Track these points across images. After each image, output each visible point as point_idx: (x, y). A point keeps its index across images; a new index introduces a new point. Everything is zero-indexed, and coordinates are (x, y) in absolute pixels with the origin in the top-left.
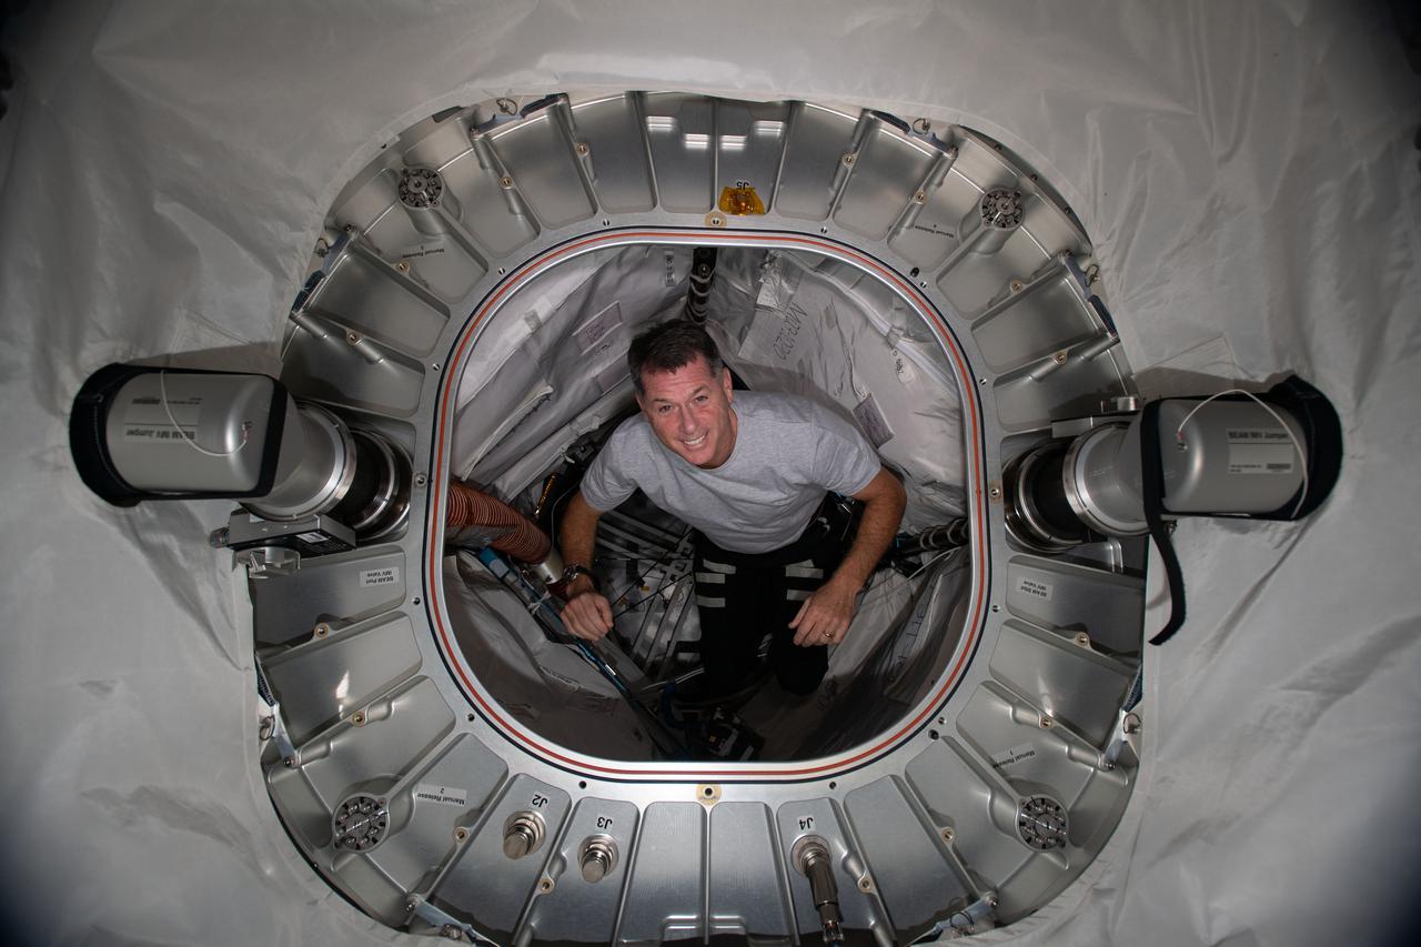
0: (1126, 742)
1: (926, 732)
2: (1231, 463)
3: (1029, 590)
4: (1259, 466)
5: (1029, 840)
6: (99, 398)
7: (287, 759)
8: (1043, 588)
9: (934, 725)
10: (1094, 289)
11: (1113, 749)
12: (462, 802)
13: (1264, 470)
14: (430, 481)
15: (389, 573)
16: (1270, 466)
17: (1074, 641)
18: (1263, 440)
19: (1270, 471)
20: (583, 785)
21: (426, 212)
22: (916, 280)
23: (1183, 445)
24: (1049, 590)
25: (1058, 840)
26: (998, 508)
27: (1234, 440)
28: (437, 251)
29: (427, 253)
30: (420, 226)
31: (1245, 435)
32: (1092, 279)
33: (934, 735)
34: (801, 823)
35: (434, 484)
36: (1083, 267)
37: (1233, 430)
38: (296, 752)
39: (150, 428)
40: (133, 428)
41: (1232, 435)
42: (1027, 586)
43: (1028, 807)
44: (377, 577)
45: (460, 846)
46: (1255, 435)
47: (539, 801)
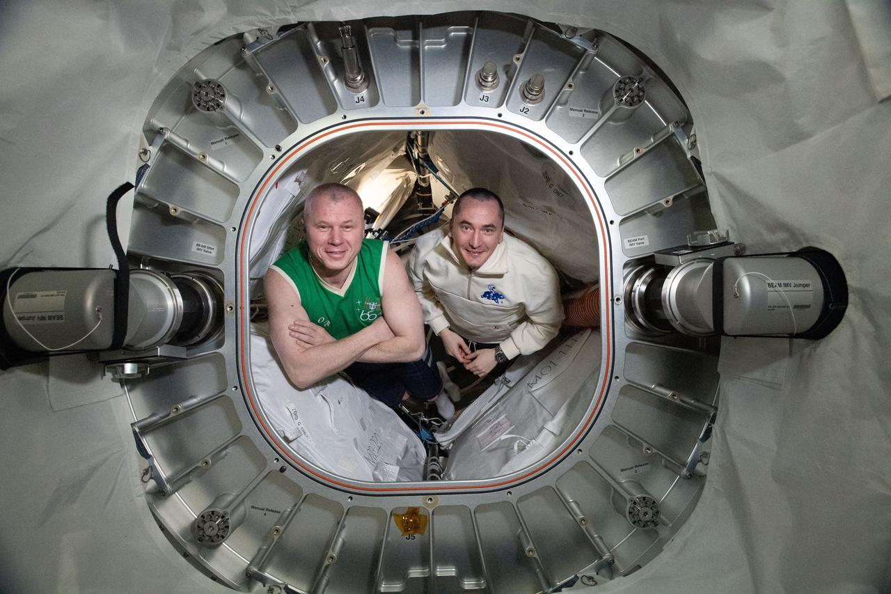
0: (150, 145)
1: (283, 151)
2: (64, 297)
3: (208, 248)
4: (42, 296)
5: (219, 86)
6: (832, 307)
7: (678, 126)
8: (198, 249)
9: (278, 155)
10: (146, 463)
11: (159, 141)
12: (571, 109)
13: (39, 294)
14: (612, 300)
15: (631, 245)
16: (34, 296)
17: (180, 209)
18: (36, 315)
19: (36, 293)
20: (500, 115)
21: (638, 495)
22: (282, 463)
23: (98, 311)
24: (194, 248)
25: (200, 86)
26: (229, 298)
27: (59, 314)
28: (625, 470)
29: (632, 468)
30: (640, 487)
31: (50, 318)
32: (146, 472)
33: (278, 149)
34: (363, 100)
35: (610, 298)
36: (152, 483)
37: (60, 321)
38: (673, 131)
39: (796, 289)
40: (806, 289)
41: (60, 317)
42: (209, 250)
43: (218, 105)
44: (638, 242)
45: (570, 79)
46: (43, 318)
47: (525, 110)
